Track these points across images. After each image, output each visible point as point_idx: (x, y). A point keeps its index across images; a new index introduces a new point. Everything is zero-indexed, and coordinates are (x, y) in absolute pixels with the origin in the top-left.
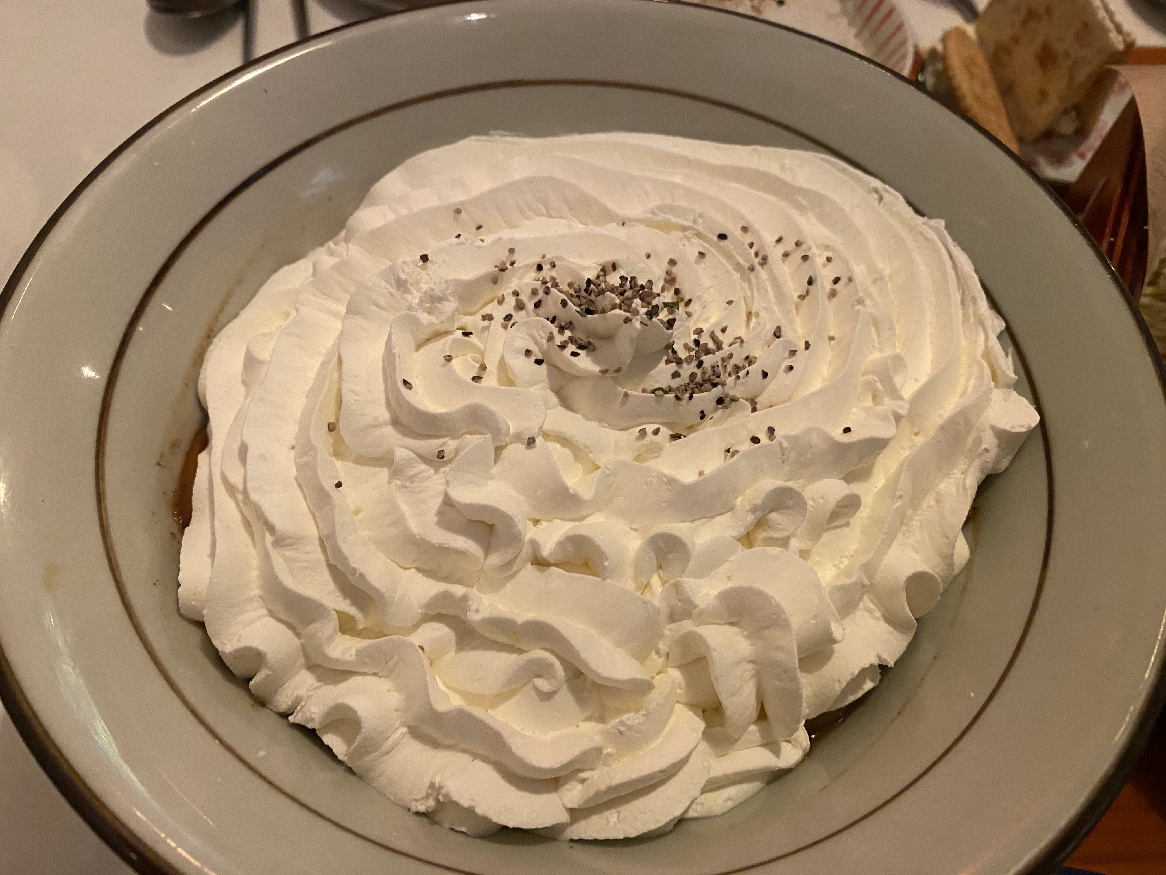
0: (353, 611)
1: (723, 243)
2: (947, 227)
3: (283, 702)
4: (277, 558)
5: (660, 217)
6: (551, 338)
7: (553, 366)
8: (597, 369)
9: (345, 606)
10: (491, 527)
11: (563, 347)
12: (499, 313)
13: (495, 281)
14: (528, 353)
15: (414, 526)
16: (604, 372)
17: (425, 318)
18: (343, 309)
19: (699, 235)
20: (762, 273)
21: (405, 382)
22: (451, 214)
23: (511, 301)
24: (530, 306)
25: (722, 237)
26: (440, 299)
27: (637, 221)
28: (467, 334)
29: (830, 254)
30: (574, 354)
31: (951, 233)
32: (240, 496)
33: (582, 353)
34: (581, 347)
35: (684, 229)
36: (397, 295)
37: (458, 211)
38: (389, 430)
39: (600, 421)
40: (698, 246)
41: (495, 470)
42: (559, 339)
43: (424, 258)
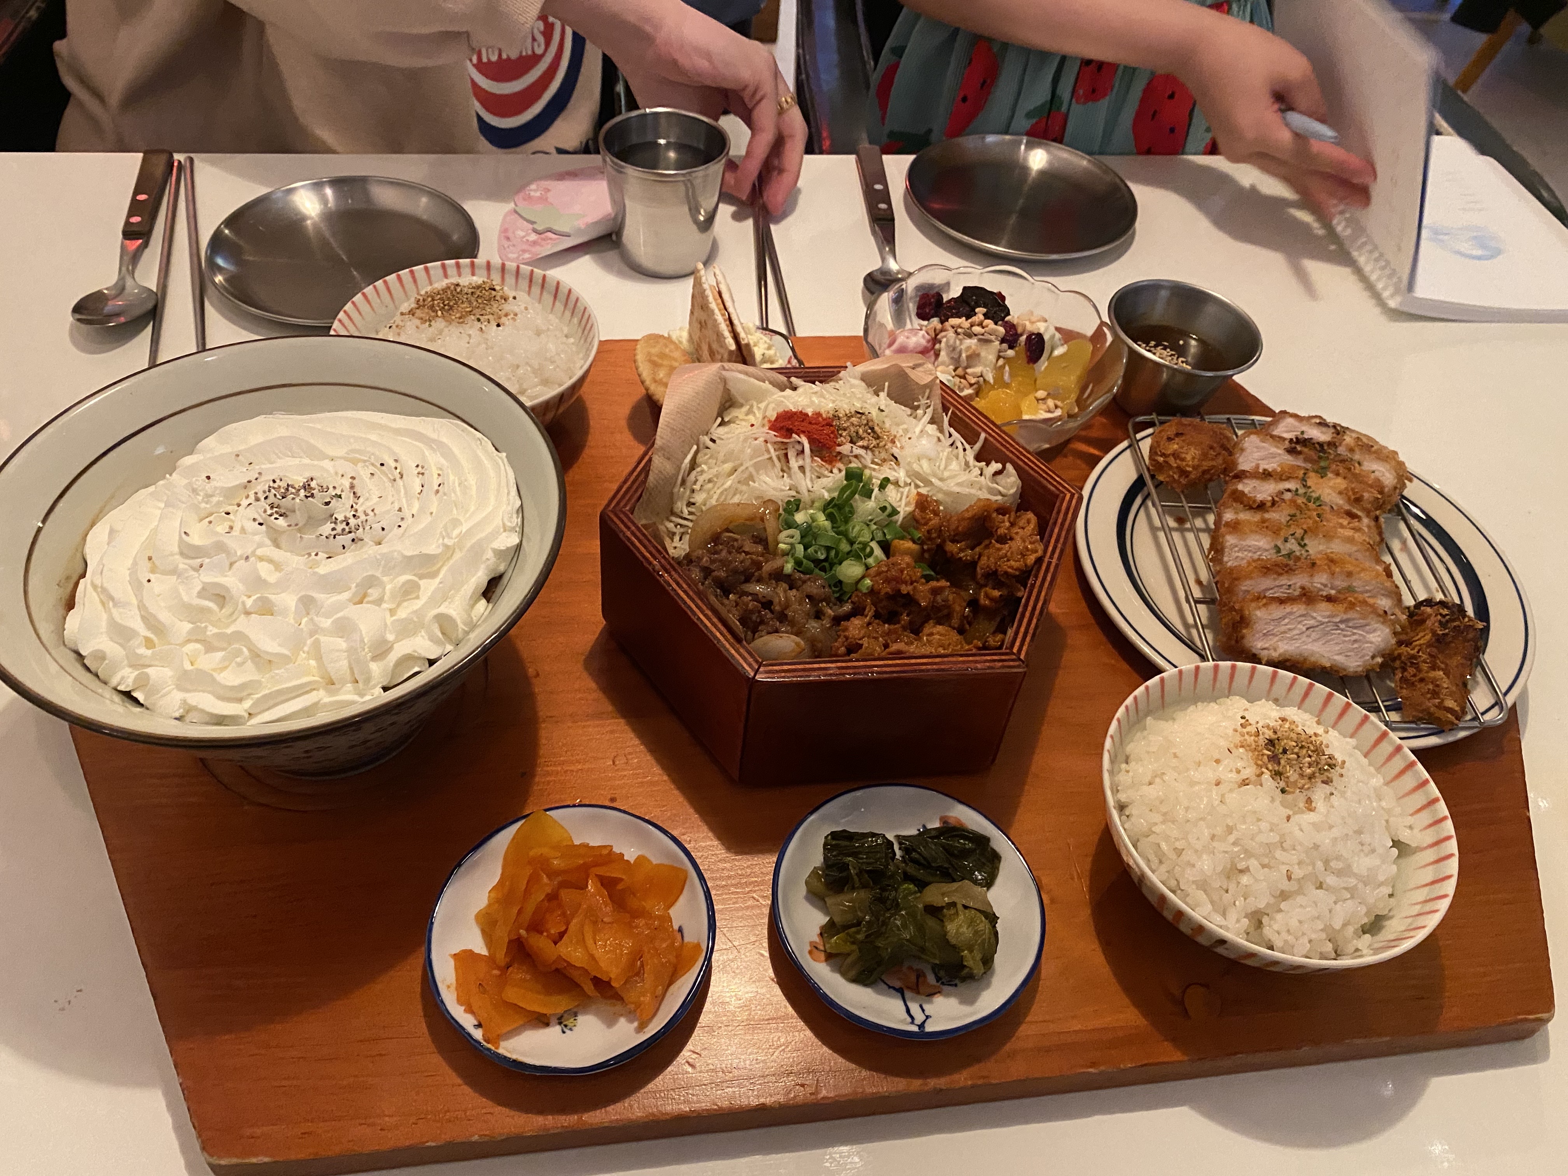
0: (152, 636)
1: (383, 468)
2: (507, 457)
3: (114, 682)
4: (114, 611)
5: (352, 455)
6: (265, 511)
7: (268, 527)
8: (286, 525)
9: (150, 635)
10: (224, 597)
11: (271, 515)
12: (245, 503)
13: (245, 487)
14: (254, 520)
15: (186, 598)
16: (289, 526)
17: (203, 505)
18: (162, 505)
19: (373, 464)
20: (400, 482)
21: (185, 533)
22: (234, 456)
23: (252, 497)
24: (262, 499)
25: (382, 465)
26: (211, 496)
27: (341, 458)
28: (228, 514)
29: (440, 472)
30: (276, 519)
31: (508, 460)
32: (99, 590)
33: (281, 518)
34: (281, 515)
35: (365, 461)
36: (192, 496)
37: (238, 455)
38: (178, 557)
39: (292, 552)
40: (372, 469)
41: (230, 573)
42: (269, 512)
43: (208, 478)
